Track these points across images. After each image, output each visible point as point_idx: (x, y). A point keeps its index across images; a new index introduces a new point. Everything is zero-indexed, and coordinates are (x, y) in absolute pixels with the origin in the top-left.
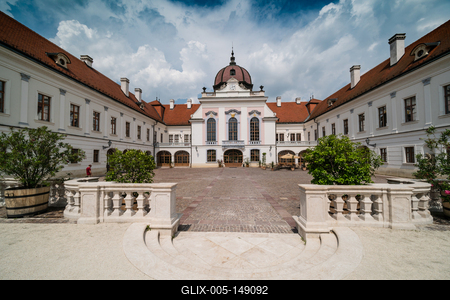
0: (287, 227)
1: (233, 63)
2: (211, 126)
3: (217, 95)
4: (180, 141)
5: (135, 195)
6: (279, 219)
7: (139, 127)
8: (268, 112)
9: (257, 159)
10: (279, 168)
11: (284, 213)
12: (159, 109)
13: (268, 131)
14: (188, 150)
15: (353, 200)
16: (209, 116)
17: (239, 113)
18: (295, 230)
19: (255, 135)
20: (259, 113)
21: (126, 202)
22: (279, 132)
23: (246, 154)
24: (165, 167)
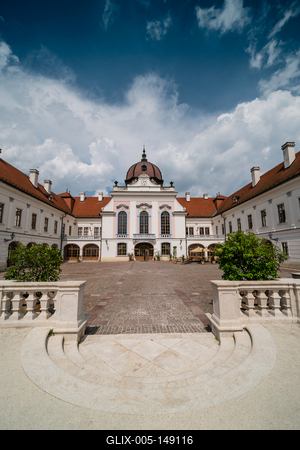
0: (200, 325)
1: (144, 160)
2: (122, 220)
3: (129, 189)
4: (89, 234)
5: (39, 295)
6: (191, 317)
7: (47, 219)
8: (177, 207)
9: (168, 252)
10: (190, 261)
11: (196, 310)
12: (68, 201)
13: (178, 225)
14: (98, 244)
15: (262, 295)
16: (121, 209)
17: (150, 207)
18: (209, 329)
19: (165, 228)
20: (170, 208)
21: (28, 303)
22: (189, 226)
23: (157, 248)
24: (72, 261)
